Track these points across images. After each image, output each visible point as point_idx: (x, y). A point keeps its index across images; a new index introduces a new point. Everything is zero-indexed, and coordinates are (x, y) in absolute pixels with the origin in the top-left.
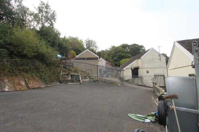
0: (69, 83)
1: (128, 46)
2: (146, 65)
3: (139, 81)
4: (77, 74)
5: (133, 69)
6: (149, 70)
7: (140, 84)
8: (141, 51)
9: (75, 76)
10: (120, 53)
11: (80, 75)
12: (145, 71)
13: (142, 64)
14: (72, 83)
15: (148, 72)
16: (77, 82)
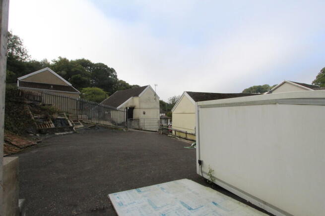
0: (58, 134)
1: (91, 65)
2: (143, 105)
3: (136, 124)
4: (61, 116)
5: (128, 108)
6: (146, 111)
7: (137, 127)
8: (110, 77)
9: (60, 121)
10: (79, 75)
11: (67, 118)
12: (142, 111)
13: (140, 104)
14: (62, 133)
15: (144, 113)
16: (68, 131)
